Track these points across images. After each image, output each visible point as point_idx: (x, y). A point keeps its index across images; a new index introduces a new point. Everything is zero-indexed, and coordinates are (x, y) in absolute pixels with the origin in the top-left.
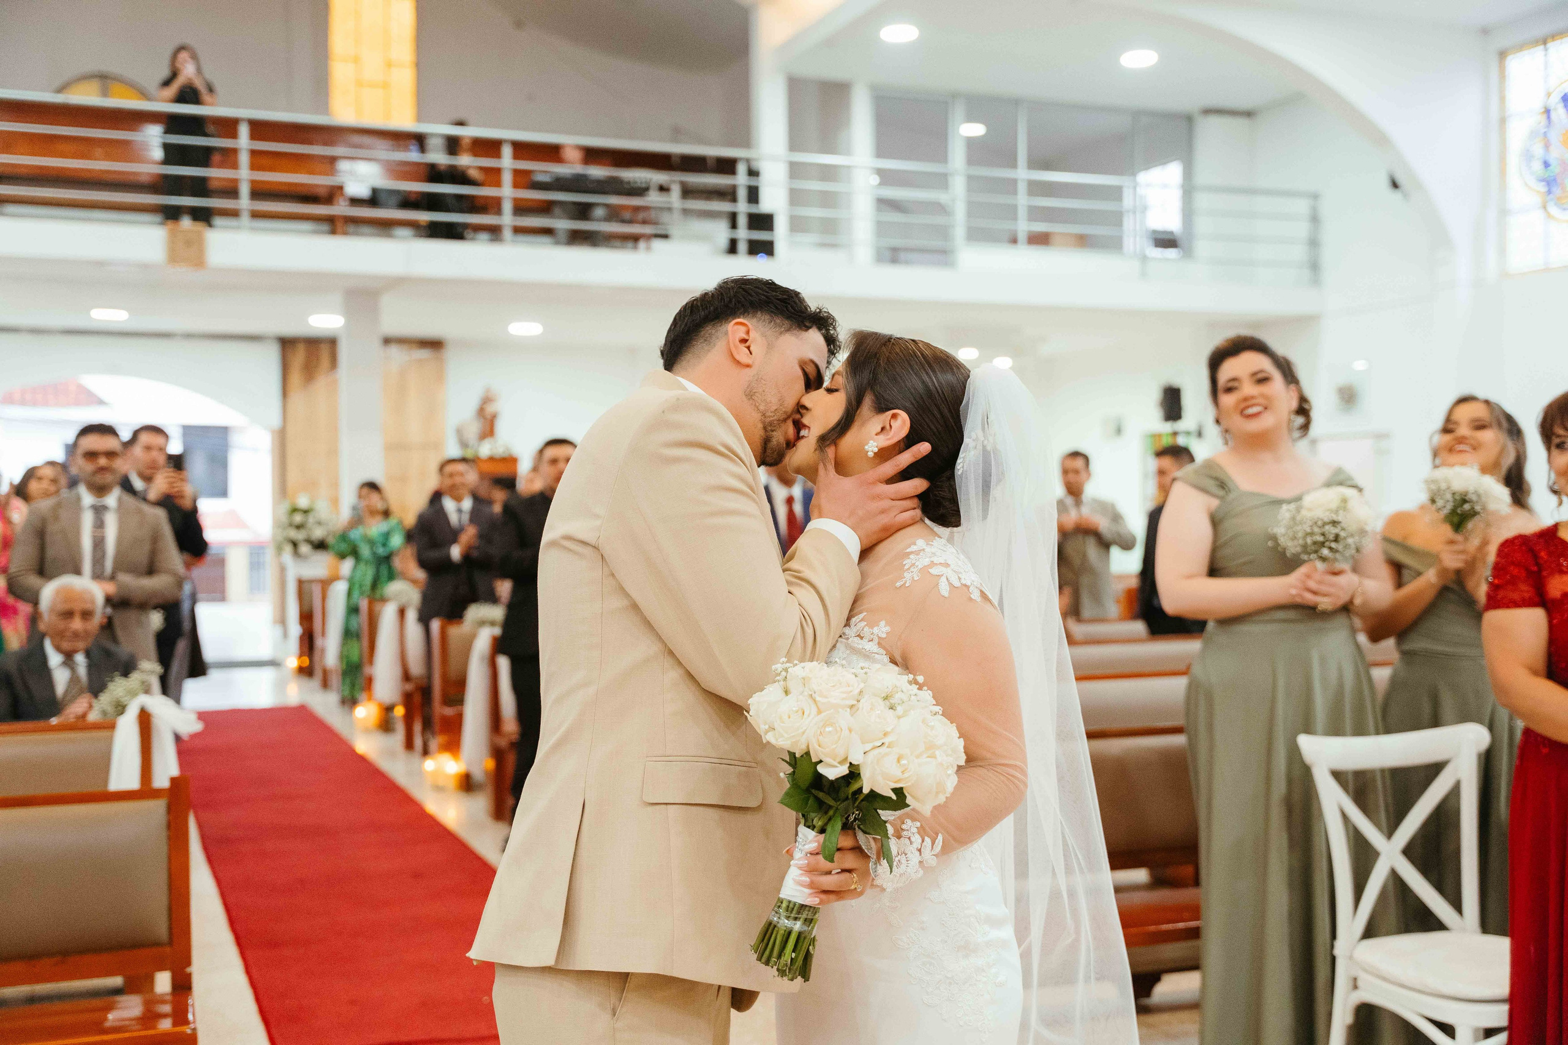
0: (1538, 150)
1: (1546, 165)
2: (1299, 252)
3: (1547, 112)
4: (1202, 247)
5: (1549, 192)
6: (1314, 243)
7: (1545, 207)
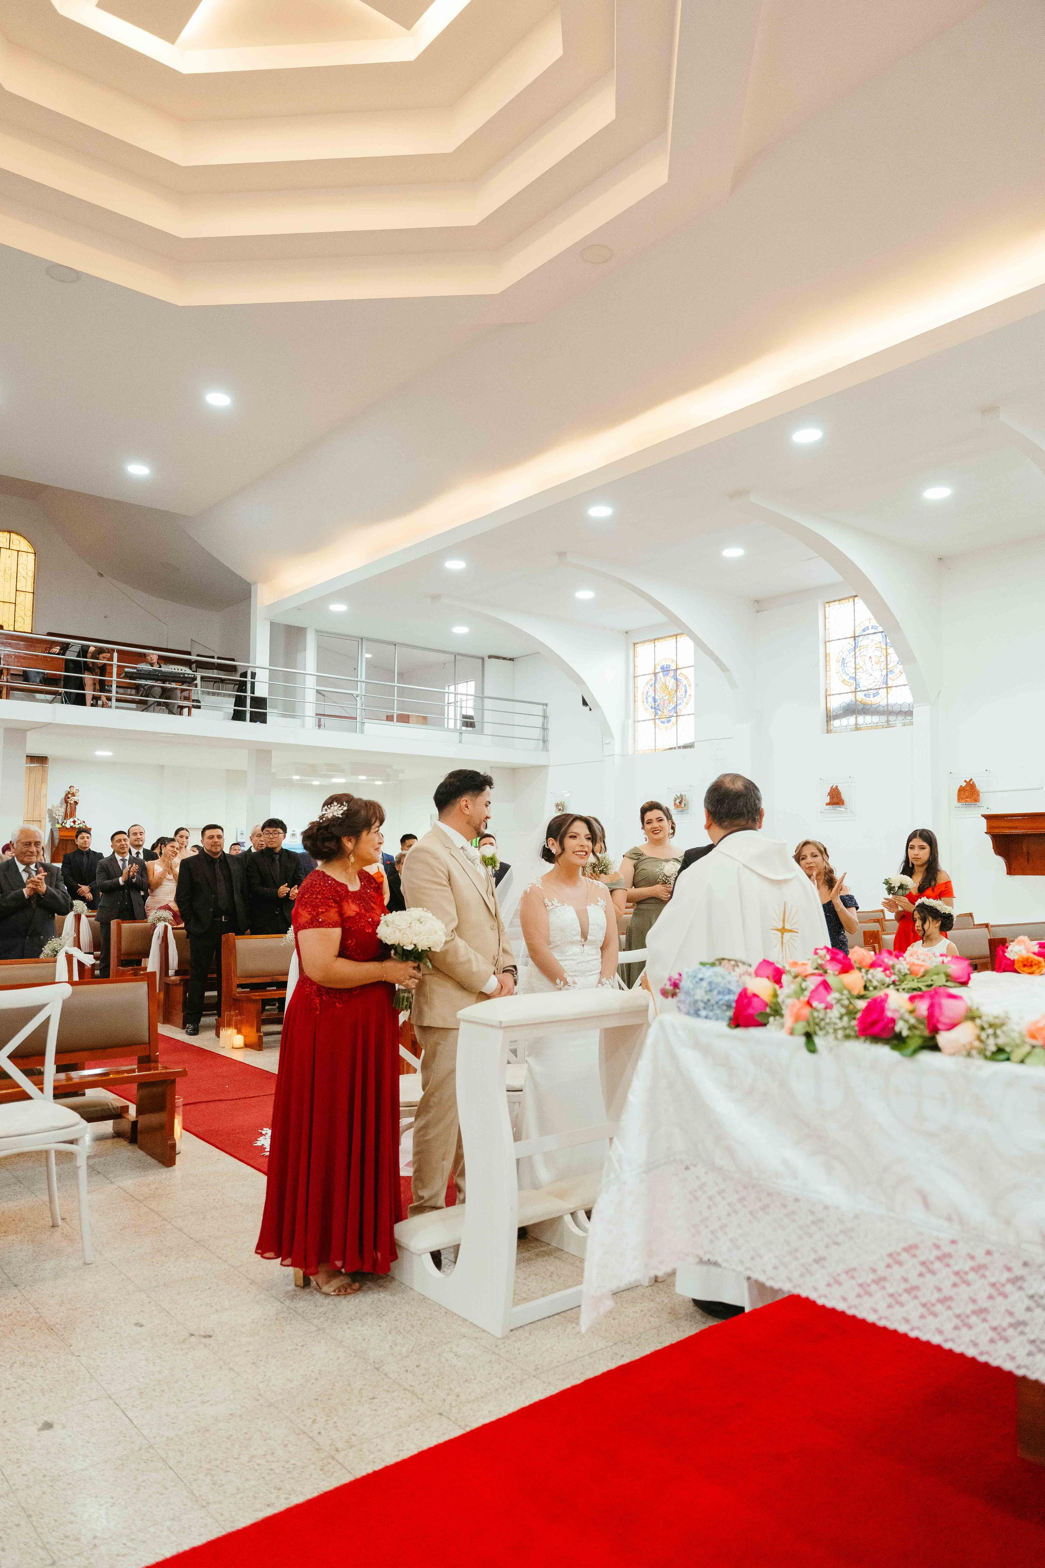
0: (651, 693)
1: (655, 700)
2: (537, 733)
3: (655, 674)
4: (488, 729)
5: (656, 714)
6: (544, 729)
7: (655, 719)
